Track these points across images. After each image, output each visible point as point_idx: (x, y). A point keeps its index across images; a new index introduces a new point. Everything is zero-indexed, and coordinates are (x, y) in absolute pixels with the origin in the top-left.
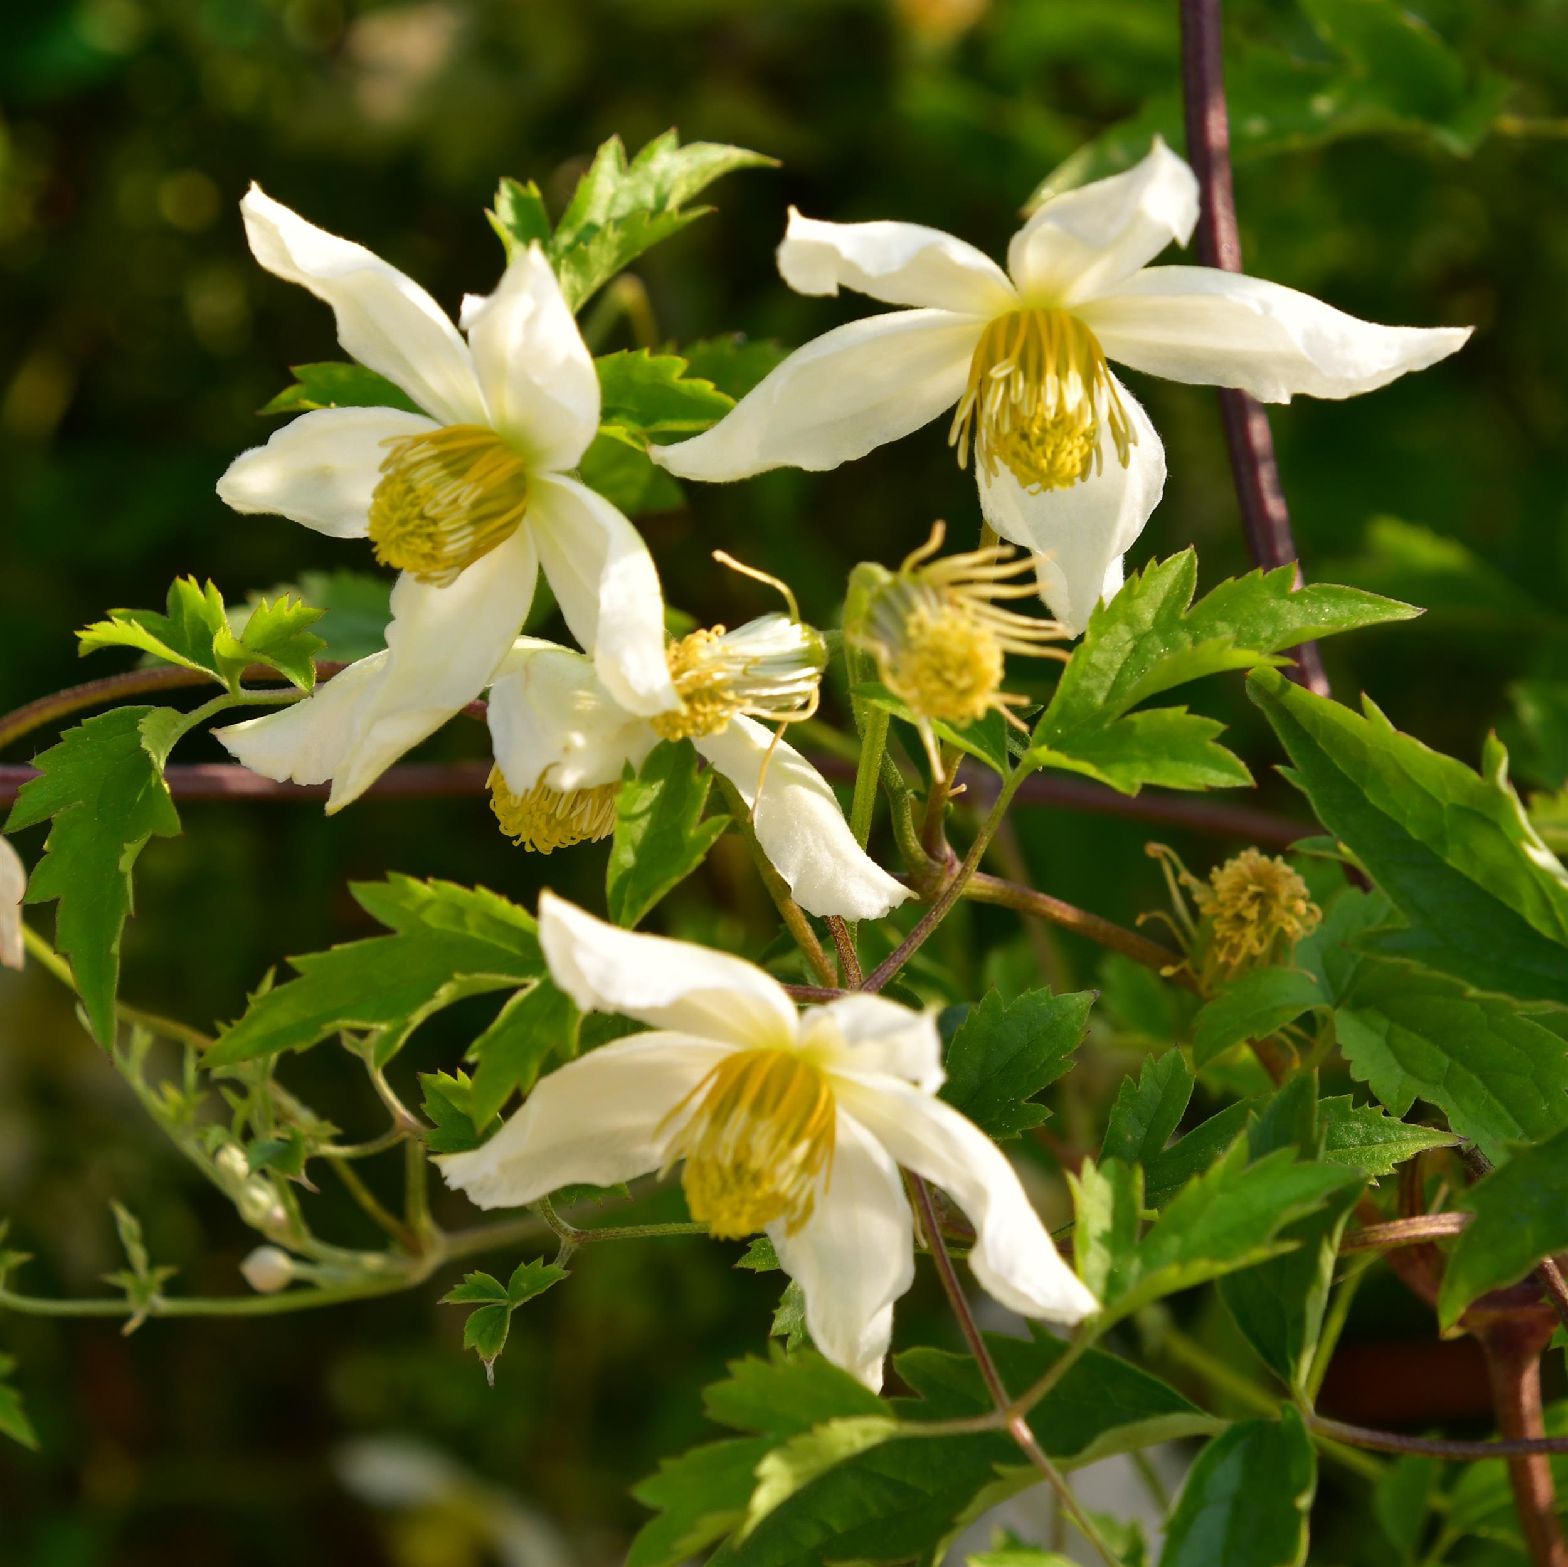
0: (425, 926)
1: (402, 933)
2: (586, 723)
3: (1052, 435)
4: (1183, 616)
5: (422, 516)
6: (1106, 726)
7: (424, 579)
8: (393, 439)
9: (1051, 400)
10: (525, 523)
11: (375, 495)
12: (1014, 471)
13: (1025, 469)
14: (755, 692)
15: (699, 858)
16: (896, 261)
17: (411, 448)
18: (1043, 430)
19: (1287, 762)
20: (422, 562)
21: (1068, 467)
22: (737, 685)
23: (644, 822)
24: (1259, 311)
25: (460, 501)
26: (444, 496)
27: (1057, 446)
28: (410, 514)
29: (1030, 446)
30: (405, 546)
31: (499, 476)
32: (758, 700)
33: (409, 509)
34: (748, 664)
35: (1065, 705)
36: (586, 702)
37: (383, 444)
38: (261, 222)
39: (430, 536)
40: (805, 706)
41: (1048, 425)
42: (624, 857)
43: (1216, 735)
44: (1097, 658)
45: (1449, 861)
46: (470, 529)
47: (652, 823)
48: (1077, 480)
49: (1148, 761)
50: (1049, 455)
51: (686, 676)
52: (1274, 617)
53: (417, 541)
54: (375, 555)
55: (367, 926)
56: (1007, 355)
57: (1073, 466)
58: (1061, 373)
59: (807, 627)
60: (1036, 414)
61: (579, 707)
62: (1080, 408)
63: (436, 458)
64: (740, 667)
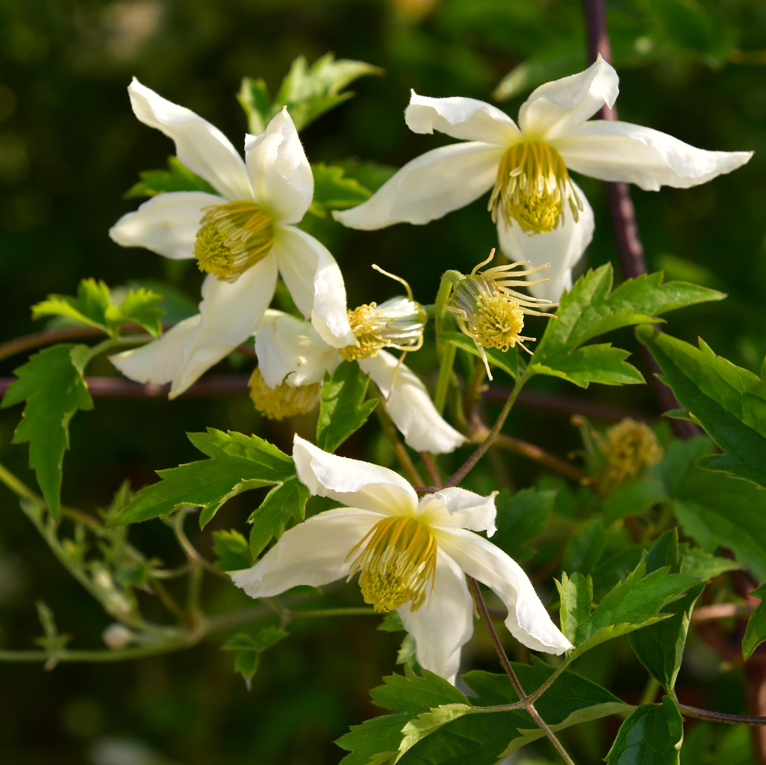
0: (225, 454)
1: (213, 459)
2: (306, 352)
3: (541, 206)
4: (606, 298)
5: (222, 246)
6: (569, 353)
7: (222, 278)
8: (208, 207)
9: (541, 188)
10: (272, 251)
11: (197, 236)
12: (520, 224)
13: (526, 223)
14: (392, 336)
15: (364, 420)
16: (463, 117)
17: (216, 212)
18: (536, 203)
19: (659, 372)
20: (222, 270)
21: (549, 222)
22: (383, 333)
23: (335, 402)
24: (645, 143)
25: (242, 238)
26: (234, 236)
27: (543, 211)
28: (217, 245)
29: (529, 211)
30: (213, 261)
31: (261, 226)
32: (394, 340)
33: (216, 243)
34: (388, 322)
35: (547, 343)
36: (306, 341)
37: (202, 210)
38: (139, 97)
39: (226, 256)
40: (416, 344)
41: (539, 201)
42: (325, 420)
43: (626, 358)
44: (564, 319)
45: (744, 422)
46: (246, 253)
47: (339, 403)
48: (552, 229)
49: (591, 371)
50: (539, 216)
51: (357, 328)
52: (652, 299)
53: (221, 259)
54: (198, 266)
55: (197, 455)
56: (517, 165)
57: (551, 221)
58: (546, 174)
59: (417, 303)
60: (533, 195)
61: (302, 344)
62: (555, 192)
63: (228, 217)
64: (384, 324)
